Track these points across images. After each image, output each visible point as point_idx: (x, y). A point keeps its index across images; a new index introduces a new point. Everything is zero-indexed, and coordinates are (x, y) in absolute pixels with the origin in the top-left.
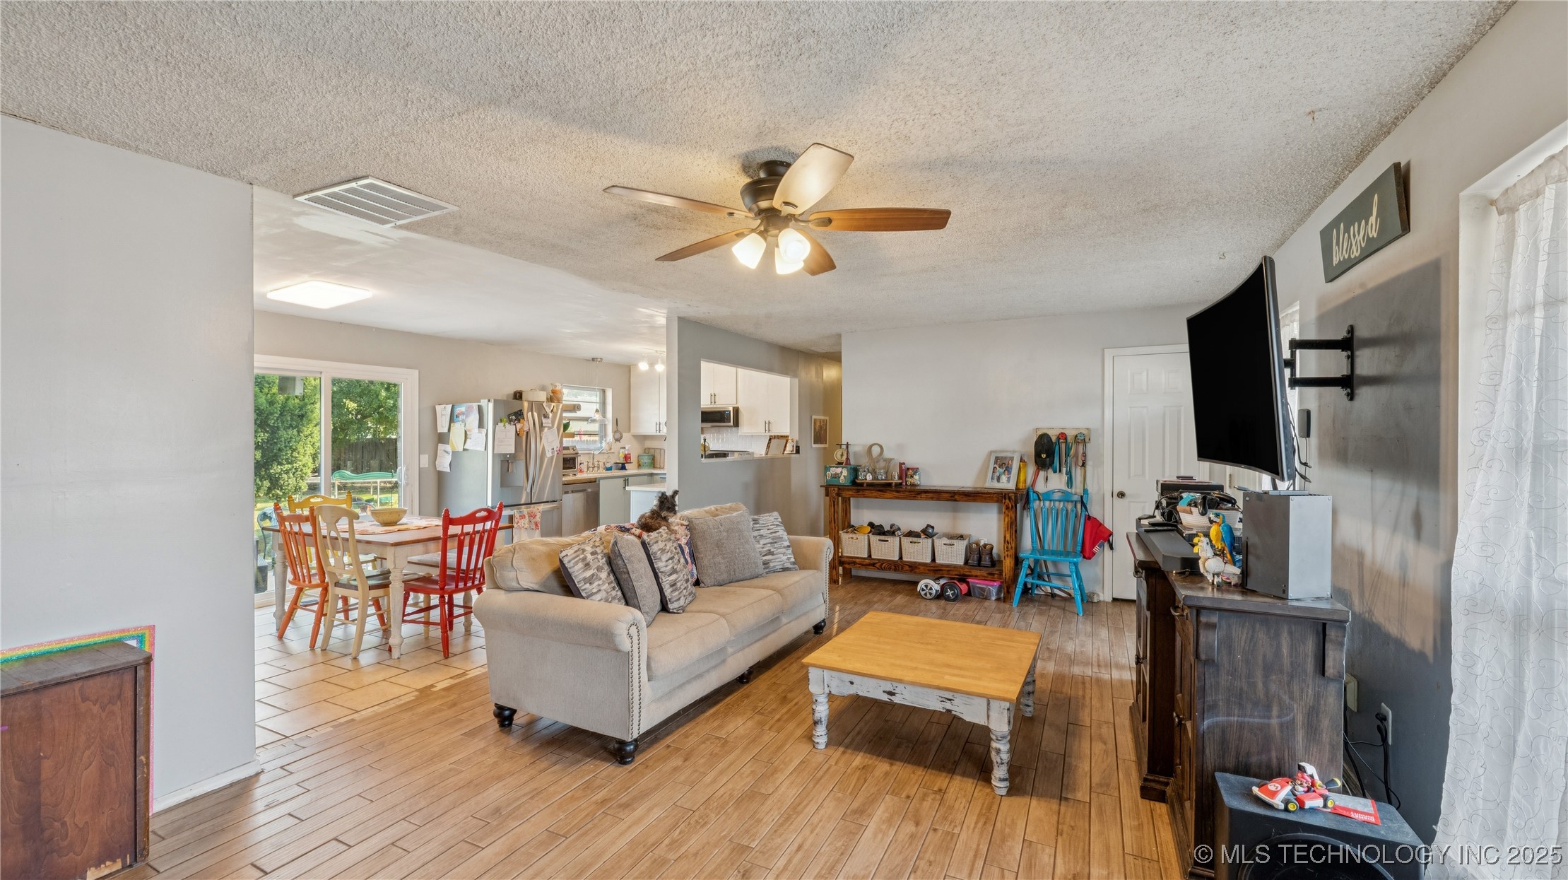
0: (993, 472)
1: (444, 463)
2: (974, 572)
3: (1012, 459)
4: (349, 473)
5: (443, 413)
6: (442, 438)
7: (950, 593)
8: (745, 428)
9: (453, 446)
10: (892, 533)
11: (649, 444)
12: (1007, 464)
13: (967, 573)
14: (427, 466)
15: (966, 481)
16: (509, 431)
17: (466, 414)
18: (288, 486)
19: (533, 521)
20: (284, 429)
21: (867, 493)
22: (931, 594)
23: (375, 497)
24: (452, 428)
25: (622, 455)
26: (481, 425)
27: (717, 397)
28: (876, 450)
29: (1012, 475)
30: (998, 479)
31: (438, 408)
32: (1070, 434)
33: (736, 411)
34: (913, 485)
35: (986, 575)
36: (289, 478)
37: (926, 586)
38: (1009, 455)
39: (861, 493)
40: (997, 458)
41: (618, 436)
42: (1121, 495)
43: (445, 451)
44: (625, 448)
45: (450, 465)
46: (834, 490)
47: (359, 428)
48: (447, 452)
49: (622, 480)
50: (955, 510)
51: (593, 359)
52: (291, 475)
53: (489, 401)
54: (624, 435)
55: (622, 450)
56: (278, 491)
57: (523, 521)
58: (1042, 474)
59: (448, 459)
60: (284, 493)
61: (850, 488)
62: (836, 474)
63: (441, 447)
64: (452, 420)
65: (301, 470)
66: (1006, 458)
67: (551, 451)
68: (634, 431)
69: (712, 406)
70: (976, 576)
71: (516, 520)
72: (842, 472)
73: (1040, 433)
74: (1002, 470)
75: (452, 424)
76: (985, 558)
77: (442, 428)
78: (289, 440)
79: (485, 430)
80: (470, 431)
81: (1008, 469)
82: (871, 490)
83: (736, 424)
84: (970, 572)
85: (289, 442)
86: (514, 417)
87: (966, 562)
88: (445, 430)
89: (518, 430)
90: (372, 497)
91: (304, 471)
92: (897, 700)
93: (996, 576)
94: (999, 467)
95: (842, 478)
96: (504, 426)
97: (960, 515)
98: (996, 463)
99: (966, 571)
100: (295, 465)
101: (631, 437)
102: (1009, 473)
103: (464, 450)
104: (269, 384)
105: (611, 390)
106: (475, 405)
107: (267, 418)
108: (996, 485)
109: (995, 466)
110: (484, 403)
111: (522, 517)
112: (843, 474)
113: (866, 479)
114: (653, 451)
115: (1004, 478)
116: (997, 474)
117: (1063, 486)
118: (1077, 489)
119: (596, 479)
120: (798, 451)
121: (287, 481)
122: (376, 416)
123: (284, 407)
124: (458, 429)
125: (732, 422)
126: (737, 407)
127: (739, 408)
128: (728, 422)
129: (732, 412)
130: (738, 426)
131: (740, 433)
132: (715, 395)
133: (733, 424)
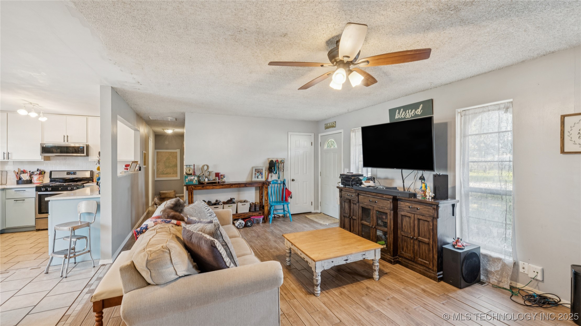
0: (255, 175)
2: (254, 214)
3: (262, 169)
7: (249, 224)
8: (94, 157)
10: (218, 204)
12: (260, 171)
13: (251, 215)
15: (243, 179)
21: (208, 187)
22: (242, 226)
27: (69, 138)
28: (206, 168)
29: (263, 175)
30: (258, 177)
32: (279, 160)
33: (88, 147)
34: (224, 182)
35: (258, 214)
37: (240, 223)
38: (261, 168)
39: (205, 187)
40: (256, 170)
42: (293, 180)
46: (191, 187)
50: (239, 191)
58: (270, 175)
61: (198, 185)
62: (191, 179)
66: (259, 169)
69: (64, 143)
70: (255, 215)
72: (194, 178)
73: (270, 160)
74: (258, 174)
76: (257, 208)
81: (261, 173)
82: (210, 186)
83: (87, 155)
84: (252, 214)
87: (250, 211)
92: (348, 262)
93: (262, 214)
94: (257, 173)
95: (194, 181)
97: (241, 193)
98: (256, 171)
99: (251, 214)
102: (262, 175)
108: (257, 180)
109: (255, 172)
112: (195, 179)
113: (205, 181)
115: (260, 177)
116: (257, 175)
117: (277, 179)
118: (281, 179)
120: (140, 170)
125: (84, 153)
126: (88, 145)
127: (90, 146)
128: (82, 154)
129: (83, 147)
130: (90, 156)
131: (89, 160)
132: (67, 137)
133: (85, 154)
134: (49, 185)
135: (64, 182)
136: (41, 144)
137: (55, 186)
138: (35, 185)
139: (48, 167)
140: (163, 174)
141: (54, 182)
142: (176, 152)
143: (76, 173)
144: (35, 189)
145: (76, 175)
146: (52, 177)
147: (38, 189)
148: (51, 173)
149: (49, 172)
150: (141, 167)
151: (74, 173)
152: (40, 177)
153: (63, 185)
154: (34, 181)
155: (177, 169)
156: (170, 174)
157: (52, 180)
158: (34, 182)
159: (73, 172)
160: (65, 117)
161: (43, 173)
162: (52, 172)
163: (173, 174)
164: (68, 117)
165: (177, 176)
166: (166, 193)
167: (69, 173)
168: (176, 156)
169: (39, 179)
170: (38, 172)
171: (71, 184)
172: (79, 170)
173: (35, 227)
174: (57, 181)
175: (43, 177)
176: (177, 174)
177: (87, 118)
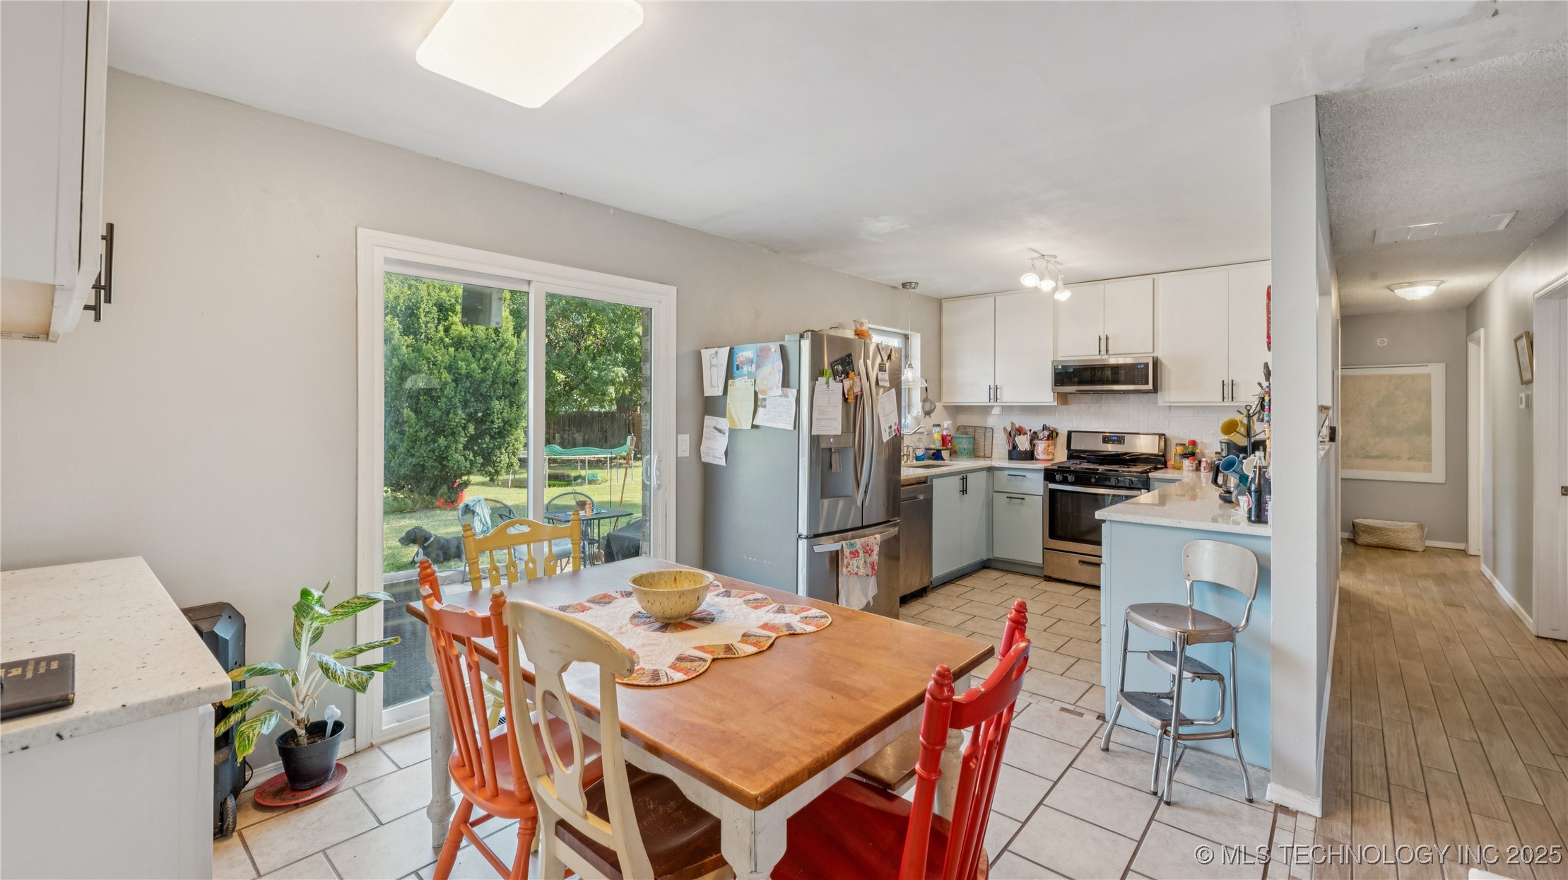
1: (715, 451)
4: (558, 447)
5: (714, 361)
6: (712, 406)
8: (1171, 394)
9: (732, 420)
11: (965, 420)
14: (687, 454)
16: (831, 392)
17: (760, 360)
18: (500, 462)
19: (868, 561)
20: (496, 399)
23: (583, 473)
24: (730, 388)
25: (937, 437)
26: (786, 383)
27: (1110, 341)
31: (706, 354)
33: (1156, 362)
36: (501, 453)
41: (928, 407)
43: (716, 429)
44: (939, 425)
45: (726, 453)
47: (567, 400)
48: (720, 431)
49: (957, 479)
51: (904, 285)
52: (503, 451)
53: (802, 336)
54: (937, 404)
55: (938, 429)
56: (491, 469)
57: (854, 562)
59: (721, 443)
60: (495, 470)
63: (709, 421)
64: (729, 375)
65: (513, 445)
67: (888, 431)
68: (948, 399)
69: (1099, 357)
71: (845, 561)
75: (730, 382)
77: (713, 387)
78: (501, 411)
79: (795, 391)
80: (764, 392)
83: (1155, 389)
85: (501, 413)
86: (840, 368)
88: (719, 392)
89: (846, 392)
90: (579, 474)
91: (516, 446)
96: (827, 383)
100: (507, 439)
101: (942, 407)
103: (754, 427)
104: (482, 348)
105: (919, 335)
106: (774, 347)
107: (479, 385)
110: (790, 342)
111: (855, 554)
114: (972, 430)
119: (927, 477)
120: (1332, 439)
121: (500, 457)
122: (582, 387)
123: (497, 372)
124: (741, 390)
125: (1147, 383)
126: (1157, 359)
127: (1163, 361)
128: (1142, 384)
129: (1147, 365)
130: (1161, 390)
131: (1160, 403)
132: (1107, 339)
133: (1150, 386)
134: (1069, 468)
135: (1100, 462)
136: (1053, 362)
137: (1082, 472)
138: (1041, 466)
139: (1065, 422)
140: (1368, 457)
141: (1078, 461)
142: (1428, 377)
143: (1124, 440)
144: (1041, 475)
145: (1124, 443)
146: (1072, 447)
147: (1049, 475)
148: (1070, 433)
149: (1066, 434)
150: (1335, 428)
151: (1119, 439)
152: (1049, 446)
153: (1098, 469)
154: (1038, 454)
155: (1430, 442)
156: (1398, 457)
157: (1073, 455)
158: (1038, 457)
159: (1118, 437)
160: (1100, 285)
161: (1054, 434)
162: (1073, 433)
163: (1409, 459)
164: (1109, 285)
165: (1428, 469)
166: (1380, 529)
167: (1107, 438)
168: (1428, 392)
169: (1046, 451)
170: (1046, 433)
171: (1117, 471)
172: (1130, 431)
173: (1043, 568)
174: (1084, 458)
175: (1055, 445)
176: (1430, 460)
177: (1154, 280)
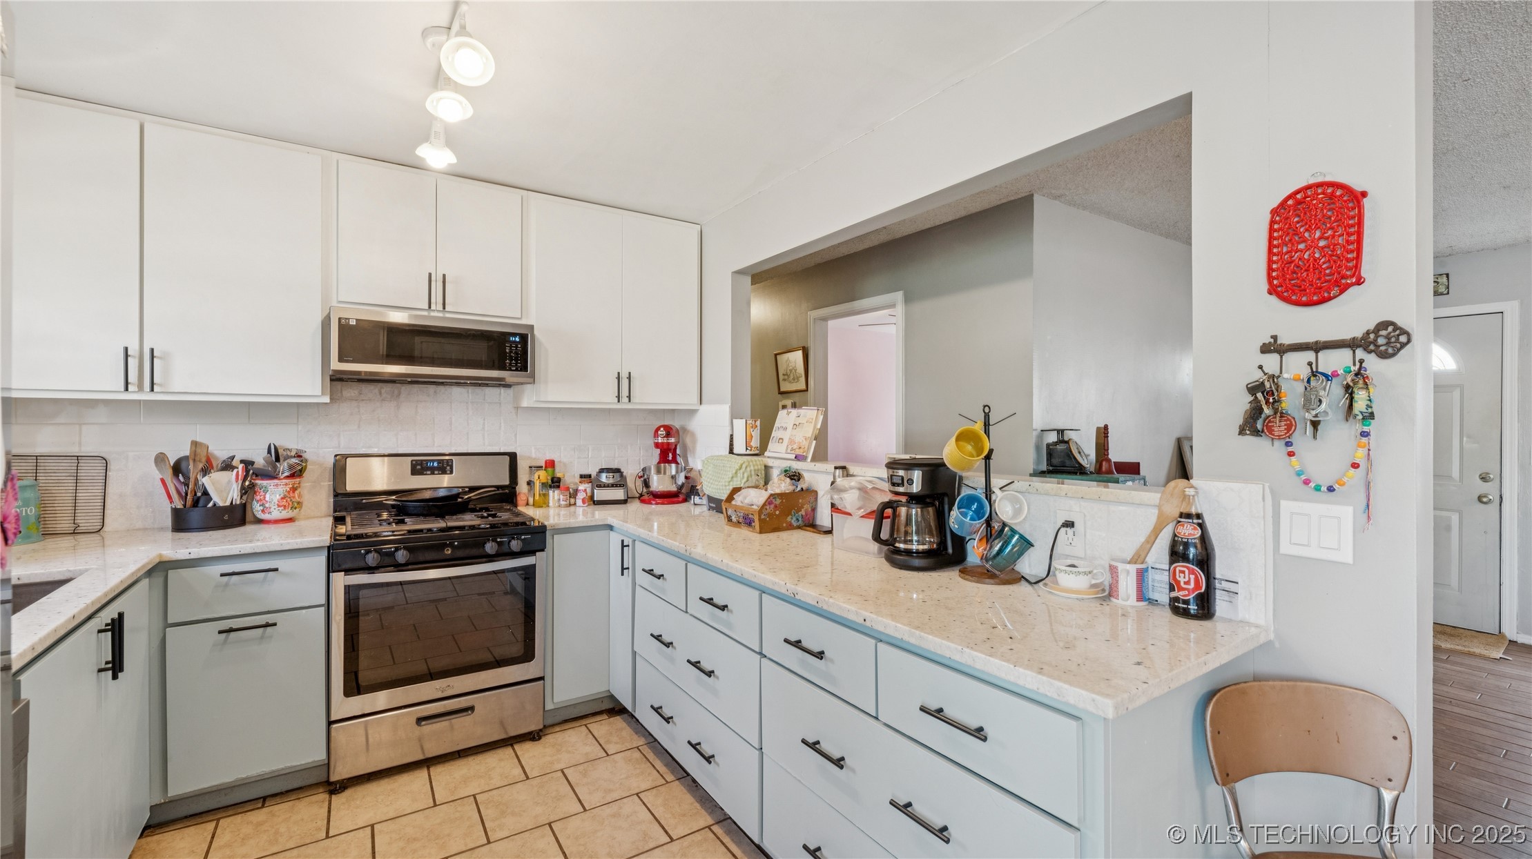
125: (524, 367)
129: (525, 337)
132: (445, 281)
139: (320, 437)
143: (452, 467)
144: (321, 561)
145: (451, 472)
146: (343, 489)
148: (336, 465)
149: (330, 461)
151: (444, 467)
159: (438, 460)
160: (429, 179)
161: (303, 463)
162: (344, 461)
164: (445, 183)
167: (421, 465)
169: (287, 501)
174: (374, 507)
177: (523, 197)
